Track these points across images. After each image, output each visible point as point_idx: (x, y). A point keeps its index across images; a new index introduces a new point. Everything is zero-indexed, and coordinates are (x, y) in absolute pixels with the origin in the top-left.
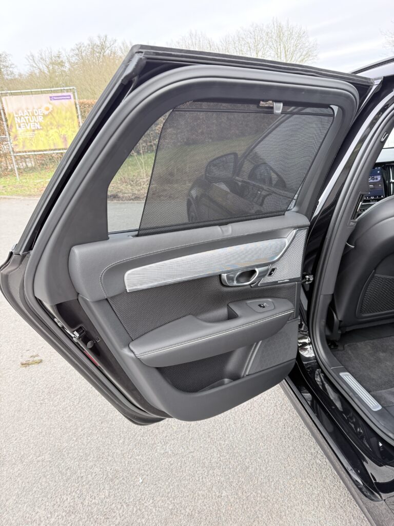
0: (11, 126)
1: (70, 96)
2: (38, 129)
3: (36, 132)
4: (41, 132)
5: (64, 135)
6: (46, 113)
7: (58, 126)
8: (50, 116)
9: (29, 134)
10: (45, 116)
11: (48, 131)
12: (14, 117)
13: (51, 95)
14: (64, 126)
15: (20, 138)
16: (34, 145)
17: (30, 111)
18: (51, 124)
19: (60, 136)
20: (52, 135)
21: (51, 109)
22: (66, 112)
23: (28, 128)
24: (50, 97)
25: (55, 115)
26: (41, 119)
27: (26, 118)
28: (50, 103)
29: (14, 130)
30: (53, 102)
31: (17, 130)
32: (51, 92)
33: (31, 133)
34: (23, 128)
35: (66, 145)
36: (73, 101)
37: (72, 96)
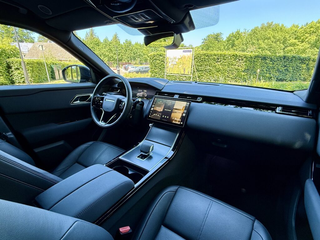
0: (167, 62)
1: (191, 51)
2: (175, 64)
3: (175, 66)
4: (176, 65)
5: (185, 68)
6: (180, 58)
7: (183, 64)
8: (181, 59)
9: (172, 66)
11: (179, 66)
12: (169, 59)
13: (184, 50)
14: (185, 64)
15: (169, 67)
16: (173, 71)
17: (174, 56)
18: (181, 63)
19: (183, 69)
20: (180, 68)
21: (182, 56)
22: (188, 58)
23: (172, 63)
25: (183, 59)
26: (177, 60)
27: (172, 59)
28: (182, 54)
30: (184, 53)
31: (168, 64)
34: (170, 64)
35: (184, 73)
36: (192, 53)
37: (192, 51)
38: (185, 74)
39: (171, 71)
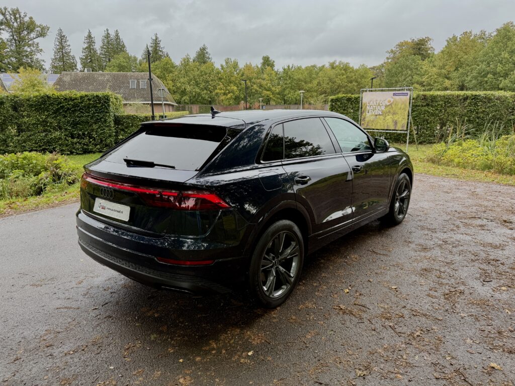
0: (364, 111)
1: (407, 93)
2: (379, 115)
3: (378, 117)
4: (381, 117)
5: (396, 120)
6: (388, 104)
7: (394, 114)
8: (390, 107)
9: (372, 118)
10: (386, 106)
11: (386, 117)
12: (367, 105)
13: (394, 92)
14: (398, 114)
15: (367, 119)
16: (374, 125)
17: (378, 102)
18: (389, 112)
19: (393, 121)
20: (388, 120)
21: (392, 102)
22: (402, 104)
23: (373, 113)
24: (394, 94)
25: (393, 106)
26: (383, 108)
27: (374, 107)
28: (392, 98)
29: (364, 114)
30: (395, 97)
31: (366, 114)
32: (395, 90)
33: (374, 117)
34: (370, 113)
35: (395, 127)
36: (408, 97)
37: (409, 95)
38: (397, 129)
39: (370, 125)
